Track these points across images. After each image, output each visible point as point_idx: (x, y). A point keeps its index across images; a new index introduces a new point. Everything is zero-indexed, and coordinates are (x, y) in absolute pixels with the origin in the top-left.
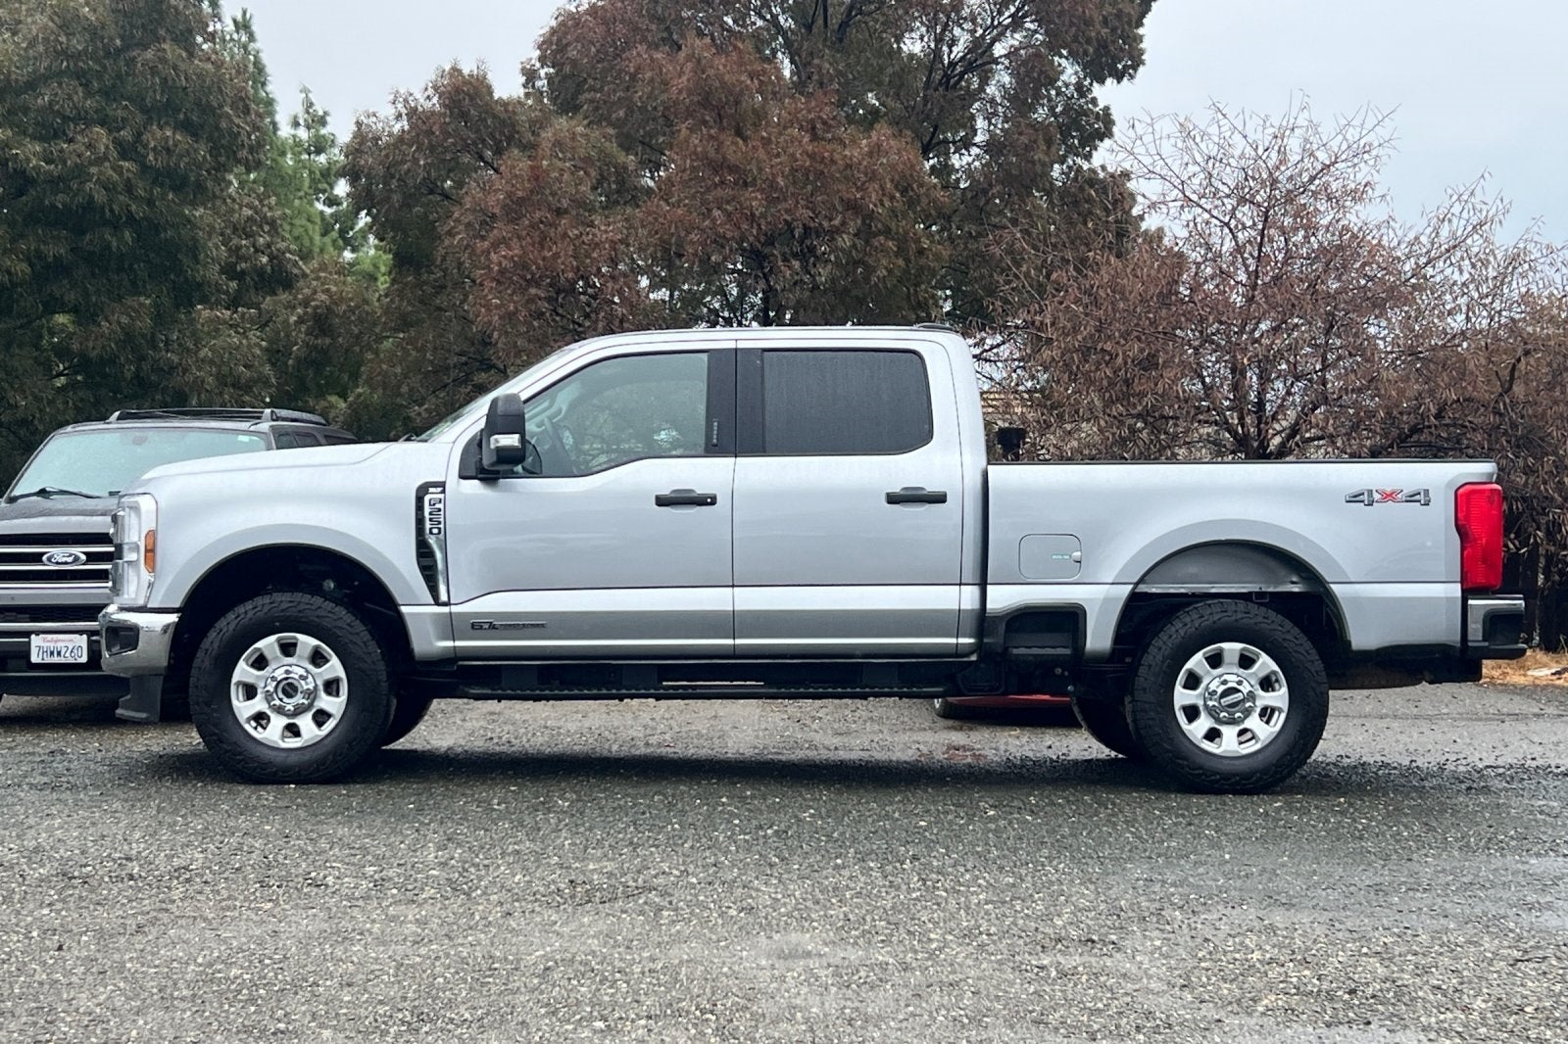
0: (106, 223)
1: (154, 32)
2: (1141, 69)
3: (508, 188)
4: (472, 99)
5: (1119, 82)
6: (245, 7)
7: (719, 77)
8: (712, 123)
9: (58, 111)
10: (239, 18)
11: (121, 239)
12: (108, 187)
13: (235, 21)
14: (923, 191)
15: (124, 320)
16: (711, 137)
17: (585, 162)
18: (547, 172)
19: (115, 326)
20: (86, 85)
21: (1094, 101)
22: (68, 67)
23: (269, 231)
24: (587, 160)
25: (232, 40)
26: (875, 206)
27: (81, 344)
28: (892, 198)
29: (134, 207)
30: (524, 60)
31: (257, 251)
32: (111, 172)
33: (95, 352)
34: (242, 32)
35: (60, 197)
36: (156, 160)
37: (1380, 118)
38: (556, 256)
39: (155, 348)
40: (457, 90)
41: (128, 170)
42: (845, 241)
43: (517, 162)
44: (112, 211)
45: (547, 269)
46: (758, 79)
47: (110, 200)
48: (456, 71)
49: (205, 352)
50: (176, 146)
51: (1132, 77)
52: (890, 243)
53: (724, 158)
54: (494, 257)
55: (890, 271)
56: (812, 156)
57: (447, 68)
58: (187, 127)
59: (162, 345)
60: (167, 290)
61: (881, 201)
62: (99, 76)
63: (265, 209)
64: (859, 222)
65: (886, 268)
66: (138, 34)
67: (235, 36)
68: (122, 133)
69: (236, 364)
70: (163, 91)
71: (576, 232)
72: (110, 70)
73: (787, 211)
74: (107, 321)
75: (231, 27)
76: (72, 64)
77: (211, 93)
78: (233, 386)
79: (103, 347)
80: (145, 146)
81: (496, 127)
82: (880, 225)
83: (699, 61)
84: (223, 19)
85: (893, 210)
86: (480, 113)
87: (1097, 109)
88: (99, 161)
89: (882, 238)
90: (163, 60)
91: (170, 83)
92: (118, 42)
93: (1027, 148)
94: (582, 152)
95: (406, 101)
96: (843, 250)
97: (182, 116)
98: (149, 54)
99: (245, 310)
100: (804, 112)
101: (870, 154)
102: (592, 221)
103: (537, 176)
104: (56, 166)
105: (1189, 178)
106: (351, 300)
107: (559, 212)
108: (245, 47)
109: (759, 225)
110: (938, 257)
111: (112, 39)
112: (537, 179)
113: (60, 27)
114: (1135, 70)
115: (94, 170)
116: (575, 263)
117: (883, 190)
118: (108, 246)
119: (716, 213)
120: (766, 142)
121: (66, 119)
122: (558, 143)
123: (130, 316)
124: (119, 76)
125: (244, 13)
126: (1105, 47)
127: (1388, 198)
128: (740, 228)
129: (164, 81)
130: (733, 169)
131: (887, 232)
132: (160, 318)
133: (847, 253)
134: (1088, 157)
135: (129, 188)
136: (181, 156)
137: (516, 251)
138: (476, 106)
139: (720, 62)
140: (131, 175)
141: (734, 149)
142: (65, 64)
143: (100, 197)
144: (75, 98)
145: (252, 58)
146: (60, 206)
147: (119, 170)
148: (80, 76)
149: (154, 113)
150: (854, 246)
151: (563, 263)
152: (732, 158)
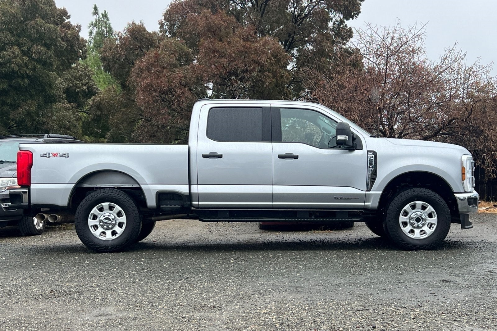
0: (19, 77)
1: (34, 15)
2: (360, 15)
3: (147, 61)
4: (138, 33)
5: (352, 19)
6: (105, 10)
7: (214, 22)
8: (211, 37)
9: (3, 41)
10: (104, 13)
11: (24, 82)
12: (19, 65)
13: (102, 14)
14: (281, 56)
15: (27, 108)
16: (211, 42)
17: (175, 52)
18: (160, 55)
19: (24, 110)
20: (12, 33)
21: (346, 26)
22: (5, 27)
23: (88, 79)
24: (175, 51)
25: (101, 20)
26: (264, 62)
27: (13, 116)
28: (270, 59)
29: (28, 72)
30: (159, 20)
31: (83, 85)
32: (19, 60)
33: (18, 119)
34: (105, 18)
35: (4, 69)
36: (35, 56)
37: (423, 26)
38: (161, 82)
39: (38, 116)
40: (133, 30)
41: (25, 60)
42: (254, 74)
43: (152, 52)
44: (20, 73)
45: (158, 87)
46: (227, 22)
47: (20, 70)
48: (134, 24)
49: (54, 118)
50: (41, 51)
51: (356, 17)
52: (270, 74)
53: (215, 48)
54: (142, 83)
55: (270, 83)
56: (244, 46)
57: (131, 23)
58: (45, 45)
59: (41, 116)
60: (42, 98)
61: (267, 60)
62: (16, 30)
63: (86, 72)
64: (259, 67)
65: (269, 82)
66: (29, 16)
67: (102, 19)
68: (24, 48)
69: (65, 121)
70: (37, 34)
71: (169, 74)
72: (20, 28)
73: (236, 65)
74: (22, 108)
75: (101, 16)
76: (6, 26)
77: (52, 34)
78: (64, 128)
79: (20, 117)
80: (32, 52)
81: (146, 42)
82: (266, 68)
83: (206, 17)
84: (99, 14)
85: (271, 63)
86: (141, 37)
87: (347, 28)
88: (15, 57)
89: (267, 72)
90: (37, 24)
91: (39, 31)
92: (22, 19)
93: (321, 42)
94: (173, 49)
95: (118, 35)
96: (254, 77)
97: (44, 42)
98: (32, 22)
99: (73, 104)
100: (245, 33)
101: (263, 45)
102: (175, 71)
103: (157, 56)
104: (2, 59)
105: (361, 48)
106: (107, 99)
107: (164, 68)
108: (106, 22)
109: (226, 70)
110: (287, 78)
111: (20, 18)
112: (156, 57)
113: (3, 15)
114: (358, 15)
115: (14, 60)
116: (168, 84)
117: (268, 57)
118: (20, 84)
119: (213, 66)
120: (229, 43)
121: (5, 44)
122: (165, 46)
123: (29, 107)
124: (23, 30)
125: (105, 12)
126: (347, 8)
127: (426, 52)
128: (220, 71)
129: (37, 31)
130: (218, 52)
131: (269, 71)
132: (39, 107)
133: (255, 78)
134: (345, 44)
135: (26, 66)
136: (43, 55)
137: (149, 81)
138: (139, 35)
139: (213, 17)
140: (26, 61)
141: (218, 45)
142: (4, 26)
143: (16, 69)
144: (8, 37)
145: (108, 26)
146: (4, 72)
147: (22, 59)
148: (10, 30)
149: (34, 41)
150: (258, 75)
151: (164, 84)
152: (217, 48)
